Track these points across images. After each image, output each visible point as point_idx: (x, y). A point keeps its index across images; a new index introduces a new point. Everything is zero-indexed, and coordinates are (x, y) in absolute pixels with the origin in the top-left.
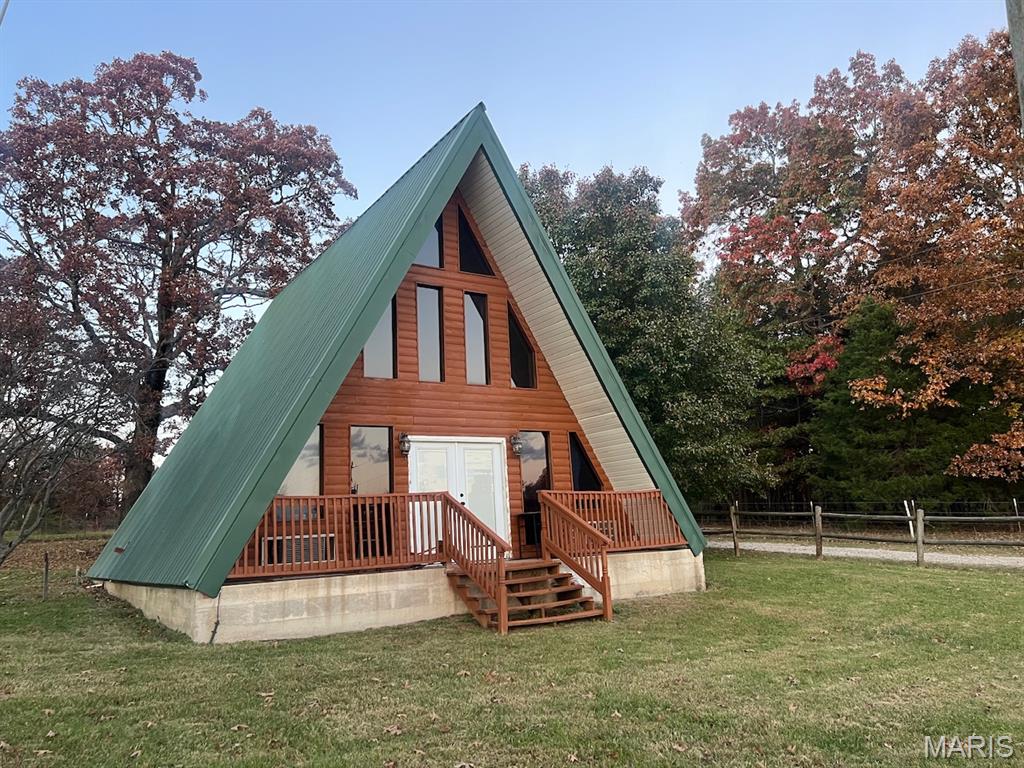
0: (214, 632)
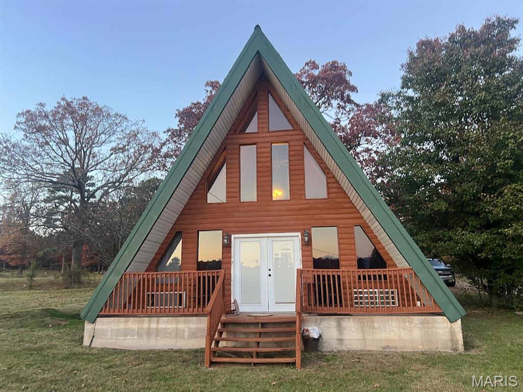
0: (92, 341)
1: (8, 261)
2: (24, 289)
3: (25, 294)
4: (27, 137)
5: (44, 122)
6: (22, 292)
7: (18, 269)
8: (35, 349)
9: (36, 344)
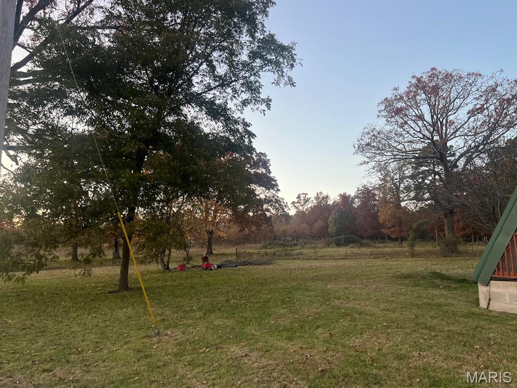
0: (489, 304)
1: (390, 233)
2: (407, 257)
3: (409, 261)
4: (388, 122)
5: (400, 104)
6: (406, 259)
7: (398, 241)
8: (434, 305)
9: (433, 300)
